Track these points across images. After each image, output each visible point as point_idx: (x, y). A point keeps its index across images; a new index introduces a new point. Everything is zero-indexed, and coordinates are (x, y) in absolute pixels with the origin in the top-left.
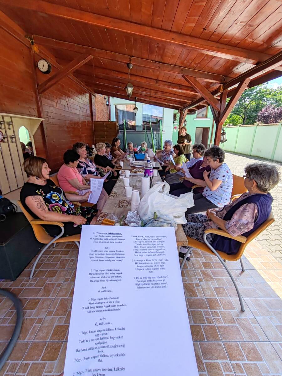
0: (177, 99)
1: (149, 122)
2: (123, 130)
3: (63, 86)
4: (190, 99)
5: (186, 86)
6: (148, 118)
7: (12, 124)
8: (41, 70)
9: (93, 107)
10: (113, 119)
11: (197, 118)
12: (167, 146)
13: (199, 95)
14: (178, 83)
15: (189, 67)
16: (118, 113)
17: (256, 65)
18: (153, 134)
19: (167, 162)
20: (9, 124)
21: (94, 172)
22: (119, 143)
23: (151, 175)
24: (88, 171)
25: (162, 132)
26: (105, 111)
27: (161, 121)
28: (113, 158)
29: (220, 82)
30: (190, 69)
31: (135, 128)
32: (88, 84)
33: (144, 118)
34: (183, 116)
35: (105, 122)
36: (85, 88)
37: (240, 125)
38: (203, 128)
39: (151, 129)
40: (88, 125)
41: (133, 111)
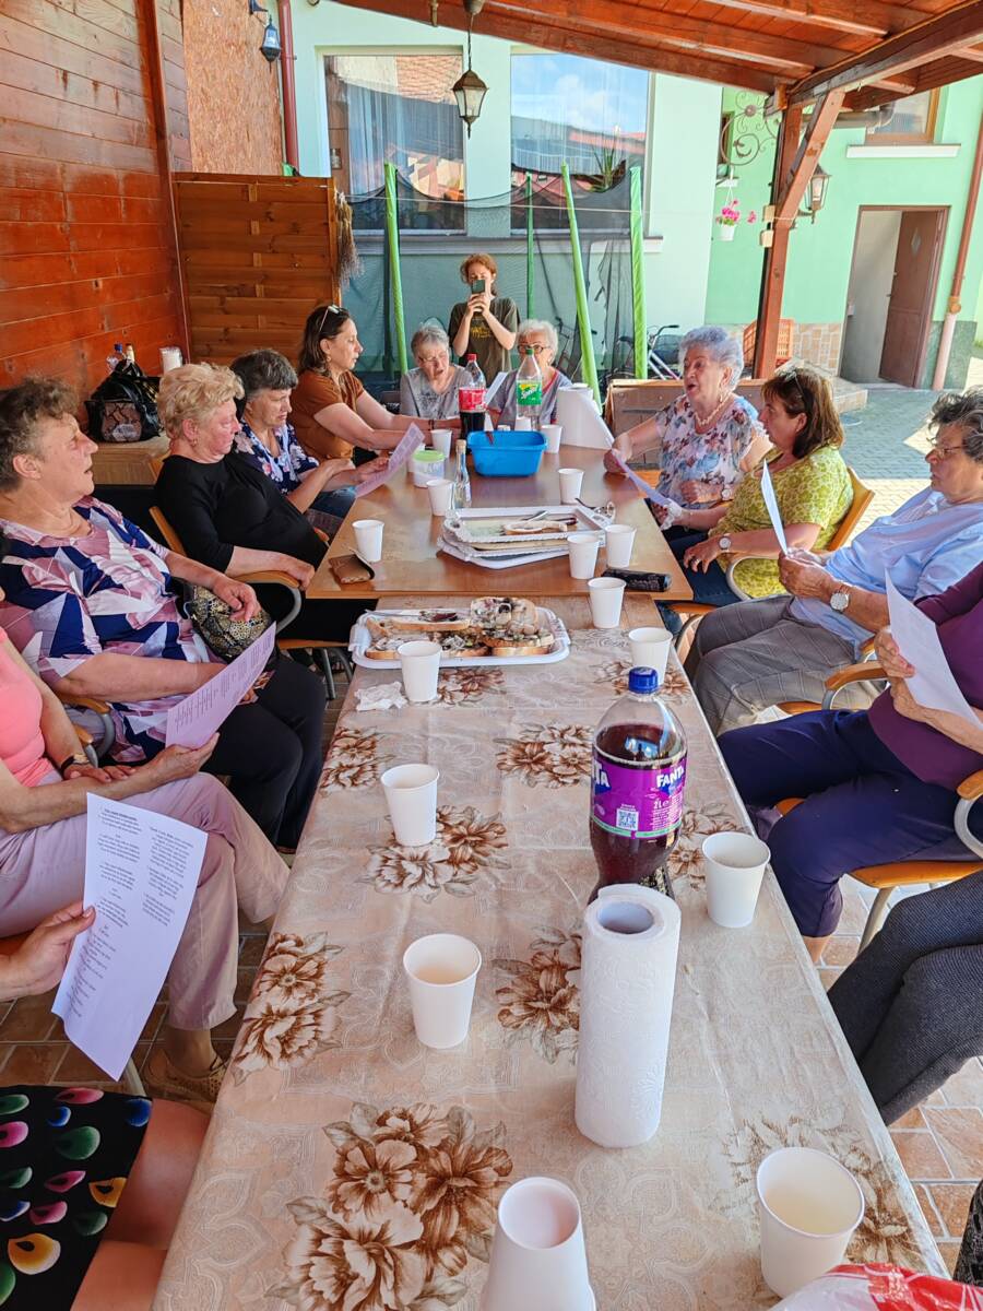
1: (559, 176)
2: (381, 232)
6: (549, 146)
9: (167, 72)
10: (315, 161)
11: (870, 141)
12: (698, 366)
16: (343, 107)
18: (587, 256)
19: (703, 496)
21: (152, 627)
22: (351, 347)
23: (663, 822)
24: (97, 621)
25: (645, 247)
26: (254, 99)
27: (636, 171)
28: (306, 466)
31: (462, 216)
33: (522, 143)
34: (807, 135)
35: (251, 179)
38: (904, 214)
39: (574, 223)
40: (129, 204)
41: (452, 99)
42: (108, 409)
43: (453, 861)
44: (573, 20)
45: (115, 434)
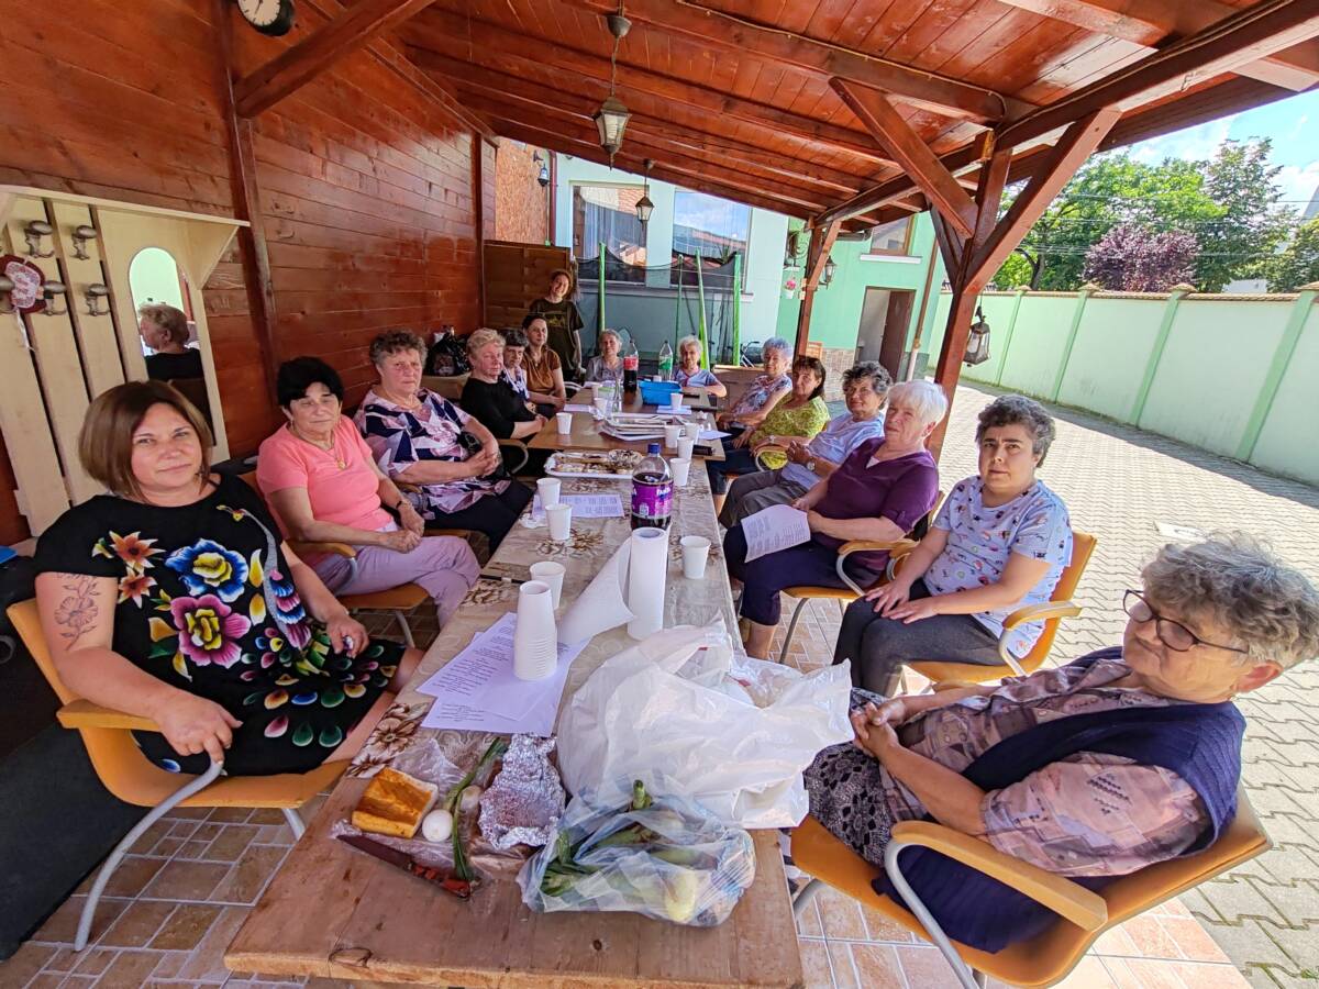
0: (803, 178)
1: (695, 257)
2: (595, 280)
3: (356, 96)
4: (853, 179)
5: (841, 128)
6: (693, 241)
7: (99, 237)
8: (251, 16)
9: (486, 187)
10: (564, 238)
11: (873, 252)
13: (893, 168)
14: (814, 114)
15: (861, 44)
16: (583, 213)
17: (1156, 50)
18: (710, 300)
20: (78, 236)
24: (418, 449)
25: (742, 298)
26: (532, 205)
27: (738, 257)
29: (985, 119)
30: (867, 56)
31: (644, 276)
32: (467, 98)
33: (678, 239)
34: (823, 243)
35: (528, 245)
36: (455, 112)
37: (1027, 290)
38: (892, 293)
39: (701, 281)
40: (459, 254)
41: (635, 211)
42: (438, 357)
43: (576, 547)
44: (701, 175)
45: (440, 371)
